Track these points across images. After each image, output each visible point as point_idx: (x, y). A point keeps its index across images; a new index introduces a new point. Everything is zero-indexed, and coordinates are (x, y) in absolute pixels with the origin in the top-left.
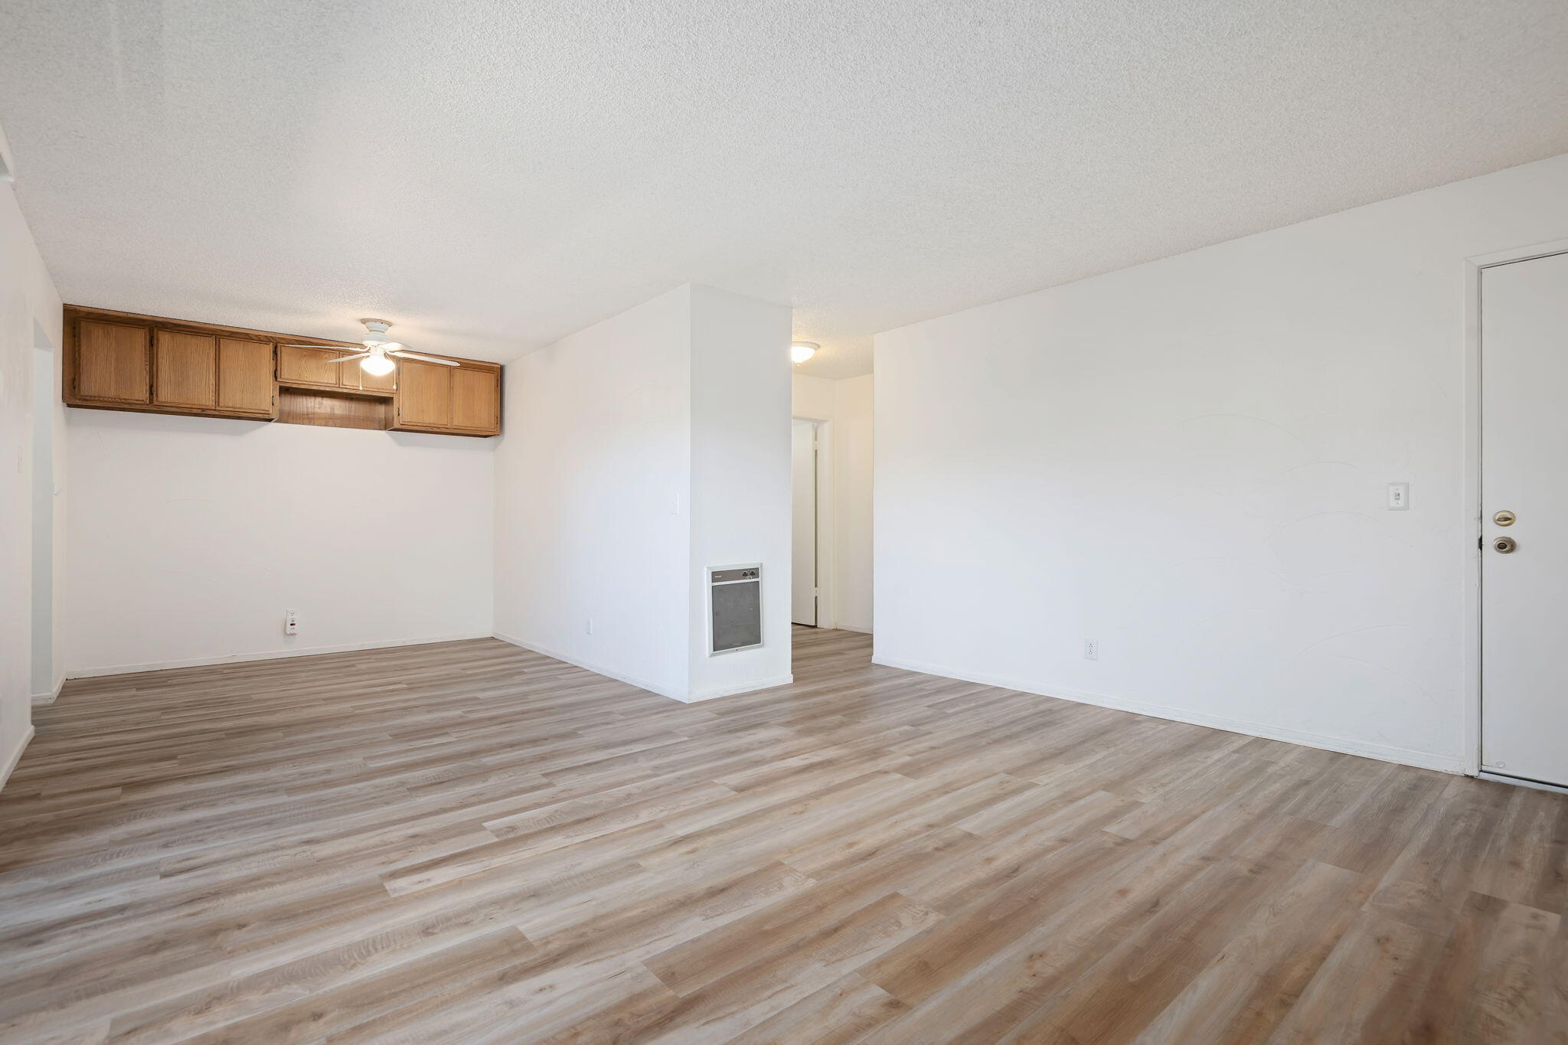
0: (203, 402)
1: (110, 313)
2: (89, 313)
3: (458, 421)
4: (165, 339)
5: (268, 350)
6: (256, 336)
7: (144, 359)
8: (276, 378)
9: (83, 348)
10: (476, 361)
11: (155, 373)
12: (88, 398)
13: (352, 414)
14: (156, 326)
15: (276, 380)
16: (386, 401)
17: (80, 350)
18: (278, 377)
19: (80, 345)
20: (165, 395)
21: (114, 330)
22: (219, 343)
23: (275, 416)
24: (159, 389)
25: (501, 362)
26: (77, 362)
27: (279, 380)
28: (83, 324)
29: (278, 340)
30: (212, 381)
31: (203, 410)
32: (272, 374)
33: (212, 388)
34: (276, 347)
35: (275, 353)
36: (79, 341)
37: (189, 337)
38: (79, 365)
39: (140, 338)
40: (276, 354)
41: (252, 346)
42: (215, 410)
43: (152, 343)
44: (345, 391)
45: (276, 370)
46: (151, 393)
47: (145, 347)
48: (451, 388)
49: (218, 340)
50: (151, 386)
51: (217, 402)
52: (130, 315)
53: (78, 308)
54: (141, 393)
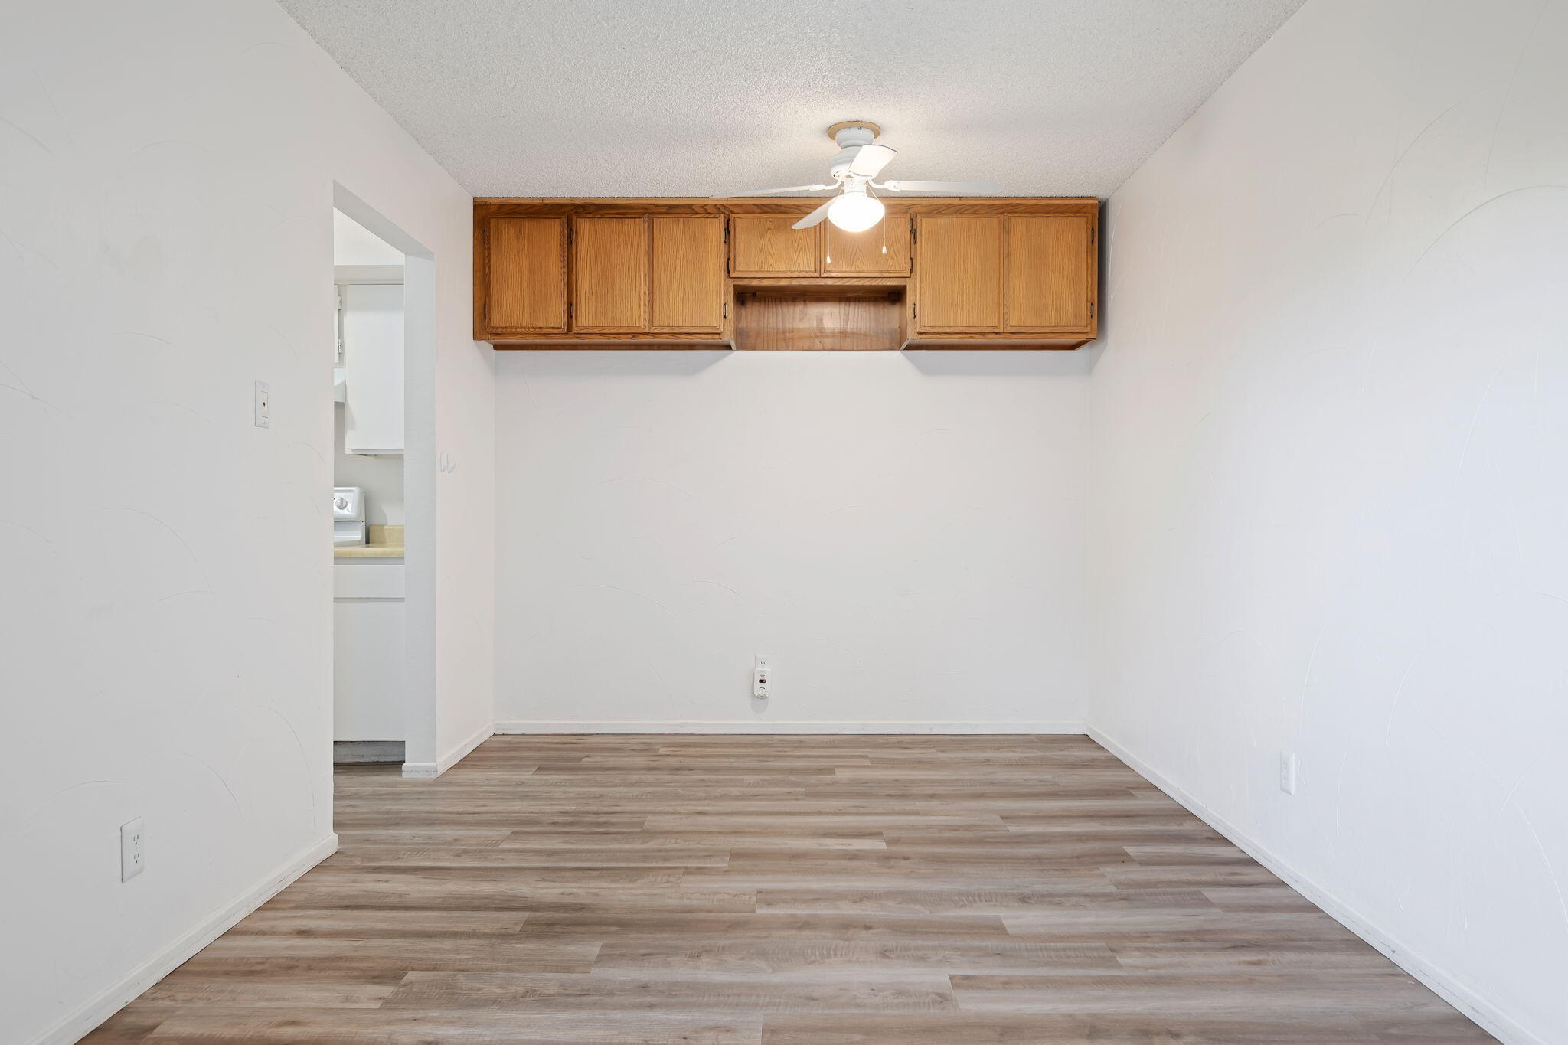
0: (633, 323)
1: (524, 202)
2: (501, 206)
3: (1018, 318)
4: (585, 228)
5: (716, 226)
6: (702, 207)
7: (560, 265)
8: (729, 272)
9: (493, 259)
10: (1051, 198)
11: (574, 284)
12: (499, 331)
13: (850, 325)
14: (576, 212)
15: (729, 277)
16: (894, 296)
17: (489, 261)
18: (732, 270)
19: (489, 254)
20: (586, 318)
21: (526, 225)
22: (653, 223)
23: (728, 337)
24: (579, 307)
25: (1102, 194)
26: (487, 279)
27: (733, 275)
28: (493, 222)
29: (732, 209)
30: (644, 289)
31: (634, 335)
32: (723, 266)
33: (644, 298)
34: (728, 223)
35: (727, 231)
36: (489, 249)
37: (614, 222)
38: (489, 281)
39: (555, 230)
40: (729, 233)
41: (697, 223)
42: (648, 334)
43: (570, 238)
44: (829, 282)
45: (729, 259)
46: (570, 316)
47: (562, 246)
48: (1005, 256)
49: (650, 221)
50: (570, 305)
51: (651, 320)
52: (546, 202)
53: (489, 201)
54: (557, 318)
